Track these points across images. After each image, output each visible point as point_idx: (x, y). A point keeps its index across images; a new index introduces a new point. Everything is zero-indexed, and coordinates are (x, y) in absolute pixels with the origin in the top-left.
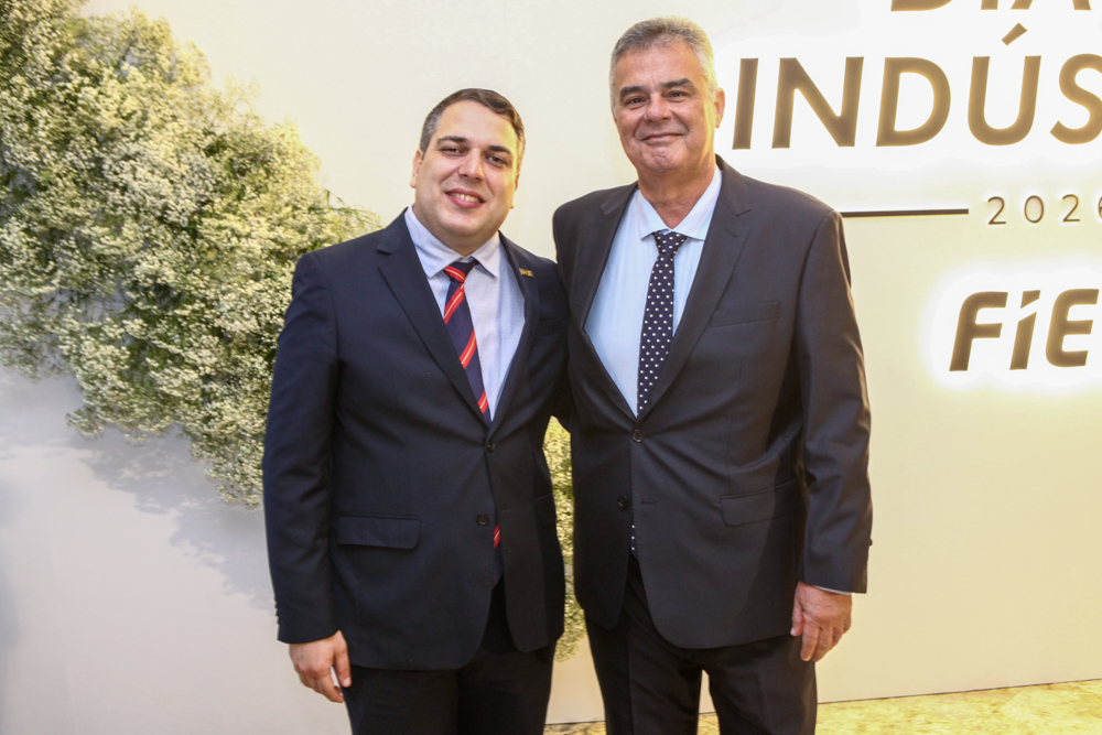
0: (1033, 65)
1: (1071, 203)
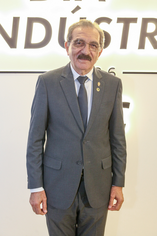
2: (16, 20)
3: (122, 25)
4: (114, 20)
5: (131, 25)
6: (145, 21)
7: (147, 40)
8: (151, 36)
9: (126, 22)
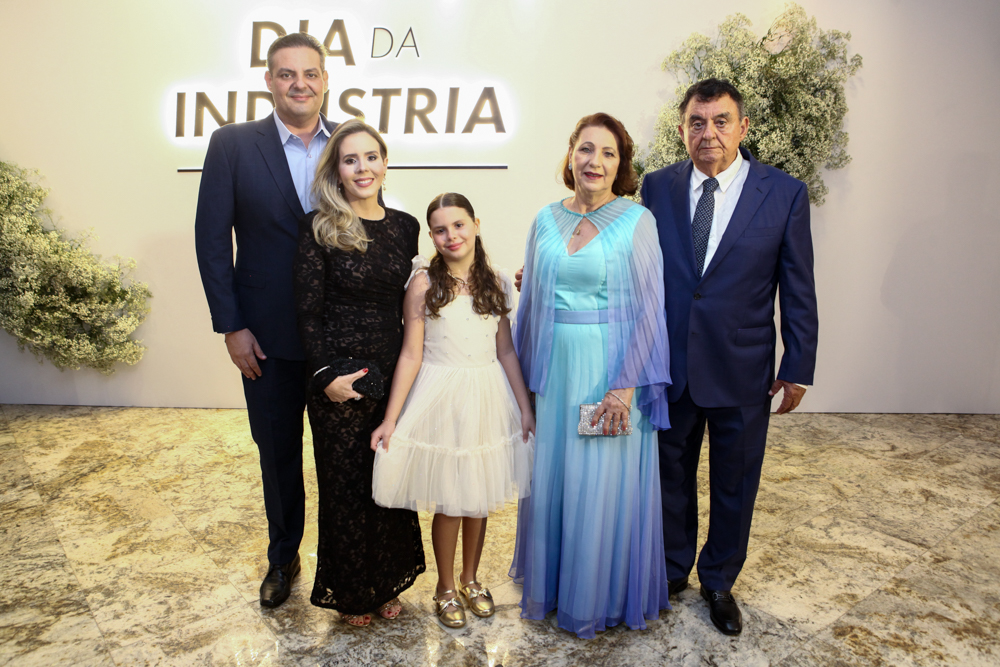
2: (232, 96)
3: (379, 99)
4: (369, 93)
5: (393, 99)
6: (412, 92)
7: (416, 120)
8: (422, 115)
9: (385, 94)
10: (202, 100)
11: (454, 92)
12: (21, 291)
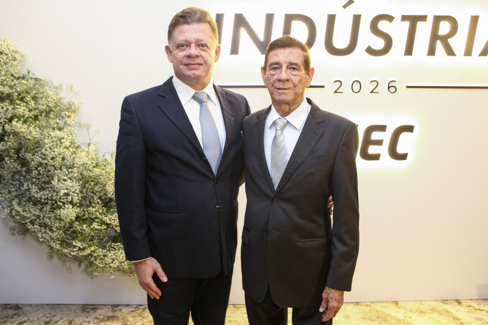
0: (357, 19)
1: (375, 84)
2: (270, 18)
3: (407, 24)
4: (398, 18)
5: (420, 24)
6: (438, 19)
7: (439, 44)
8: (444, 39)
9: (414, 20)
10: (240, 21)
11: (475, 20)
12: (61, 204)
